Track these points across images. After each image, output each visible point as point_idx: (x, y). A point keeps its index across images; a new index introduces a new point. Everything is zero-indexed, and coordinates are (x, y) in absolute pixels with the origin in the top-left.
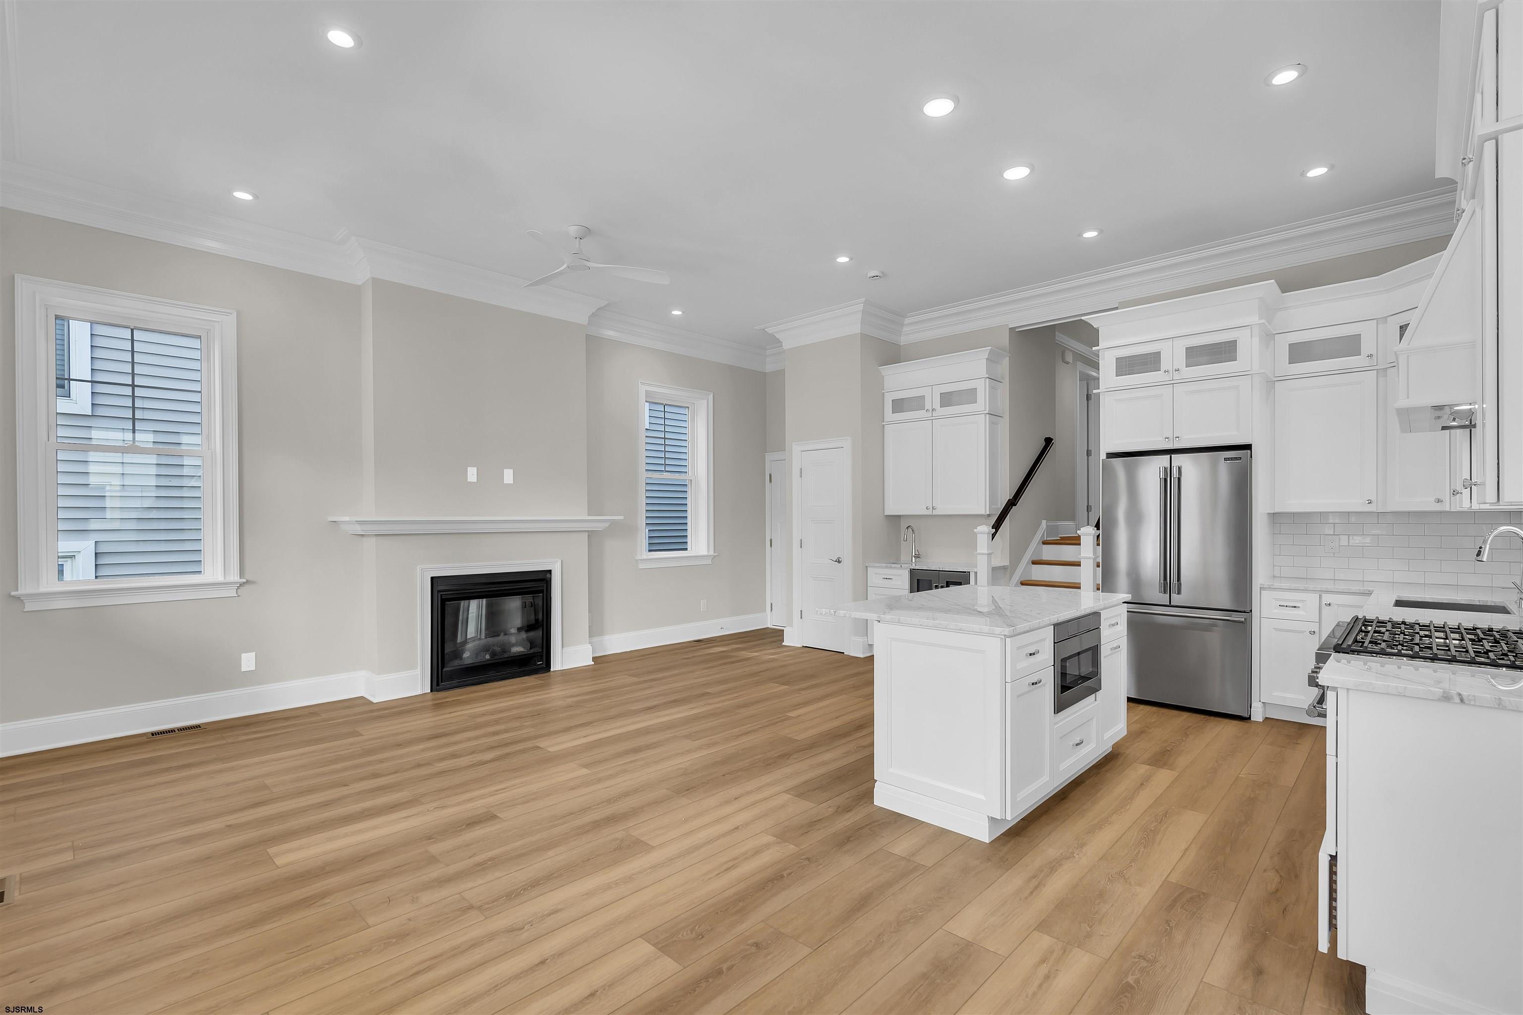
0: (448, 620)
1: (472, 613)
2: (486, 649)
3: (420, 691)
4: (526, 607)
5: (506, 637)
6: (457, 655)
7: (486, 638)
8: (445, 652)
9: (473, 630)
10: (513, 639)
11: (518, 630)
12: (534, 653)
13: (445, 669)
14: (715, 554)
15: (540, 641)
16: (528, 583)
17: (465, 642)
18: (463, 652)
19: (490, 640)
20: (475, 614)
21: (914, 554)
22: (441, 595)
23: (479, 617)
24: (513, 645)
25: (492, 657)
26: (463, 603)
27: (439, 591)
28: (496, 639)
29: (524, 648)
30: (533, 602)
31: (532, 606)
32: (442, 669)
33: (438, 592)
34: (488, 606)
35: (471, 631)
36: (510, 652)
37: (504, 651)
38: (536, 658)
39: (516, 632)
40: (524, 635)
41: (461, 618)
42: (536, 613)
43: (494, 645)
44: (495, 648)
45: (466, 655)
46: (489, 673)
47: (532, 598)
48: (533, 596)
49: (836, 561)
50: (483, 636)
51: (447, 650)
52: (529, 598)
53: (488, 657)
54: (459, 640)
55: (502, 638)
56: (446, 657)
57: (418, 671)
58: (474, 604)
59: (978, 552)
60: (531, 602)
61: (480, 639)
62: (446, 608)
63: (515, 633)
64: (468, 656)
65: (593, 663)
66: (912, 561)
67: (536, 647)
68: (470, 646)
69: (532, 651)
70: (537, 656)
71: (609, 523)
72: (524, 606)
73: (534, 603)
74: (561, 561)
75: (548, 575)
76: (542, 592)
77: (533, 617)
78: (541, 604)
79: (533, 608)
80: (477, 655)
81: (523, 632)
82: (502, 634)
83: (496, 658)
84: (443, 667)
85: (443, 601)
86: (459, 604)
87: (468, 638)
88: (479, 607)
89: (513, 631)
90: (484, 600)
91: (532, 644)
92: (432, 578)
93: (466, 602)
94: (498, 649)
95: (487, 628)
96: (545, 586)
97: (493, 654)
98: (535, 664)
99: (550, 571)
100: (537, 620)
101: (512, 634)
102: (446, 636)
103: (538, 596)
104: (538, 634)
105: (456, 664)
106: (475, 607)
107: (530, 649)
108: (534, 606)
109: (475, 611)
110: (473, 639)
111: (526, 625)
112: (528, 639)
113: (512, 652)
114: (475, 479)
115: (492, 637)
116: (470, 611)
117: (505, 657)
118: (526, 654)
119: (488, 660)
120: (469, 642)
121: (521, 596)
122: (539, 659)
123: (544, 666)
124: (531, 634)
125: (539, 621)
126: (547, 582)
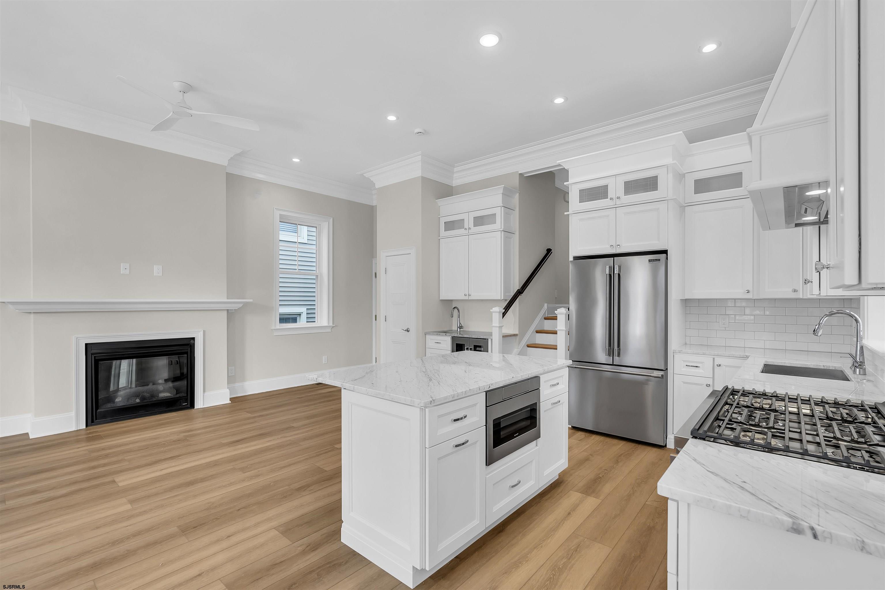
0: (102, 375)
1: (123, 369)
2: (136, 395)
3: (74, 428)
4: (172, 364)
5: (154, 386)
6: (110, 399)
7: (136, 387)
9: (125, 382)
10: (161, 388)
11: (165, 381)
12: (180, 397)
13: (98, 411)
14: (333, 325)
15: (184, 388)
16: (173, 347)
17: (118, 390)
18: (116, 397)
19: (141, 389)
20: (126, 370)
21: (459, 326)
22: (95, 357)
23: (129, 372)
24: (161, 392)
25: (142, 401)
26: (115, 362)
28: (146, 388)
29: (170, 393)
31: (177, 363)
32: (96, 410)
33: (92, 355)
34: (137, 364)
35: (123, 382)
36: (158, 396)
37: (152, 396)
38: (181, 400)
40: (170, 384)
41: (113, 373)
42: (181, 368)
43: (143, 392)
44: (144, 394)
45: (118, 400)
46: (139, 412)
47: (177, 358)
48: (178, 356)
49: (406, 331)
50: (134, 385)
51: (102, 395)
52: (175, 358)
53: (138, 400)
54: (112, 388)
55: (150, 387)
56: (100, 402)
57: (73, 414)
58: (125, 364)
59: (493, 325)
60: (177, 360)
61: (131, 388)
62: (99, 366)
63: (161, 384)
64: (119, 400)
65: (231, 402)
66: (457, 331)
67: (181, 392)
68: (121, 393)
69: (178, 396)
70: (183, 399)
71: (242, 305)
72: (171, 363)
73: (179, 361)
74: (204, 332)
75: (192, 341)
76: (186, 353)
77: (178, 371)
78: (185, 361)
79: (178, 365)
80: (128, 399)
81: (170, 382)
82: (151, 384)
83: (146, 401)
84: (97, 408)
85: (97, 362)
86: (112, 364)
87: (119, 387)
88: (129, 365)
90: (134, 360)
91: (178, 391)
92: (86, 345)
93: (118, 361)
94: (147, 395)
95: (137, 380)
96: (189, 349)
97: (143, 399)
98: (181, 404)
100: (182, 374)
101: (159, 384)
102: (100, 386)
103: (183, 356)
104: (182, 383)
105: (109, 407)
106: (126, 365)
107: (176, 394)
108: (180, 363)
109: (126, 368)
110: (124, 388)
111: (173, 377)
112: (174, 387)
113: (160, 397)
114: (127, 272)
115: (142, 386)
116: (121, 368)
117: (154, 400)
118: (172, 398)
119: (138, 403)
120: (120, 391)
121: (167, 357)
122: (184, 400)
123: (189, 406)
124: (177, 384)
125: (184, 374)
126: (191, 346)
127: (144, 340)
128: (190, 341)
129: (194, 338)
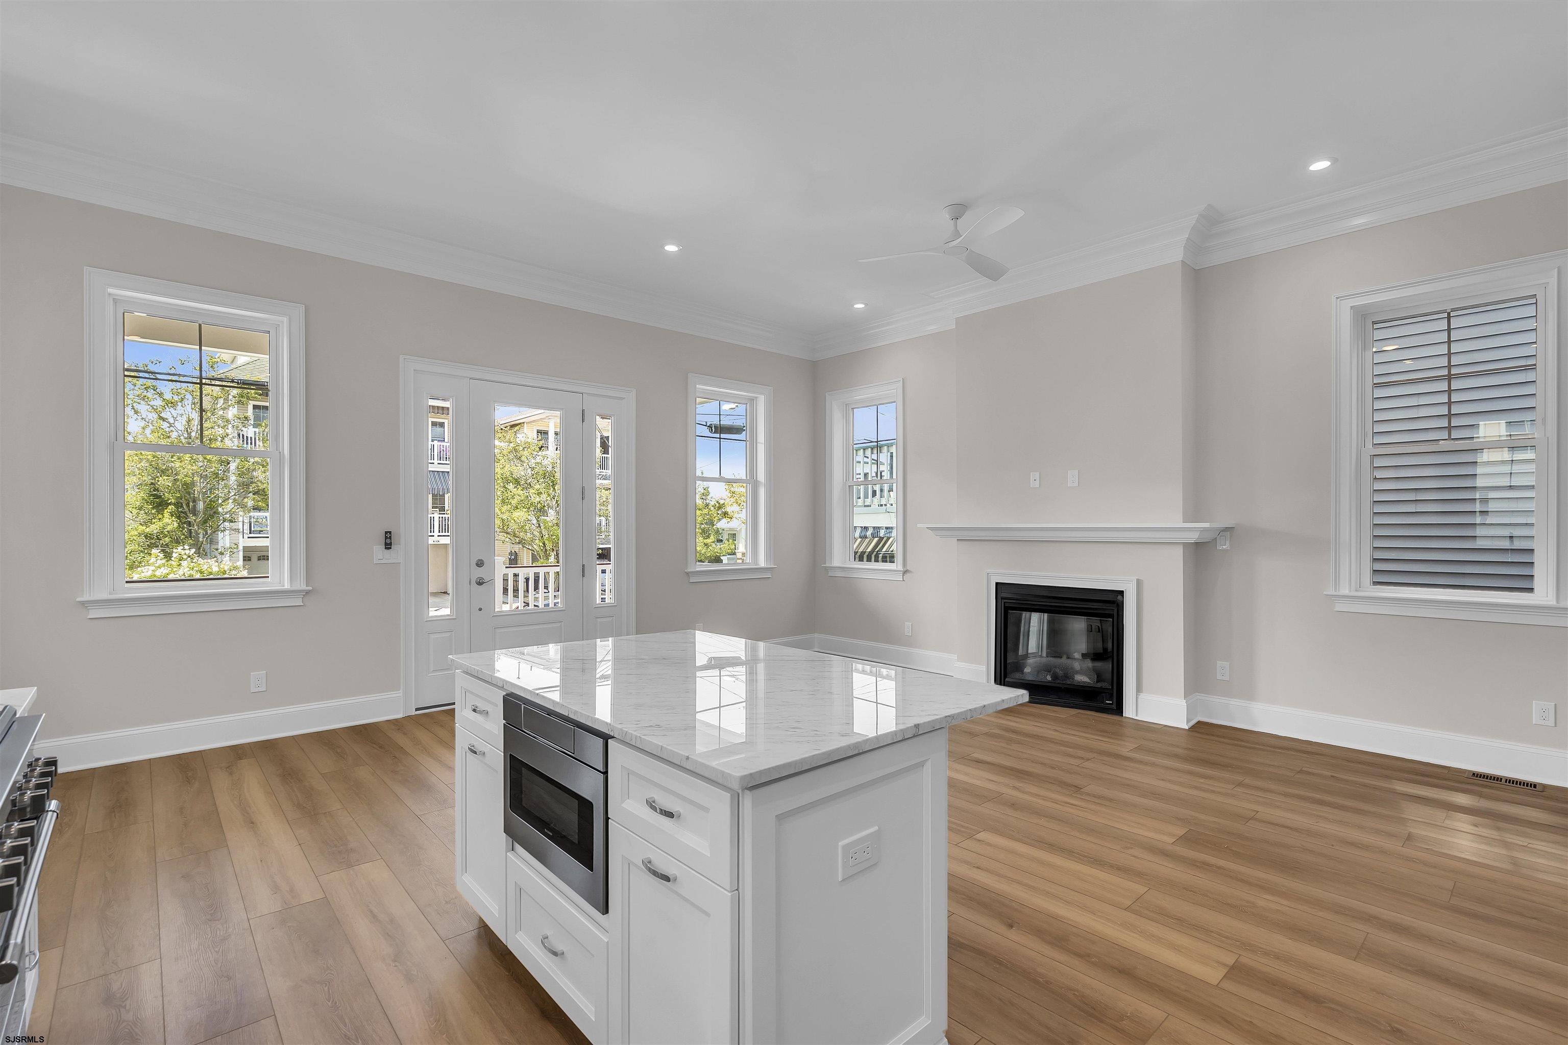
0: (1011, 630)
1: (1033, 626)
2: (1048, 669)
4: (1091, 631)
5: (1069, 661)
6: (1019, 667)
7: (1047, 656)
8: (1008, 662)
9: (1035, 645)
10: (1077, 666)
11: (1082, 656)
12: (1101, 688)
13: (1007, 679)
15: (1109, 676)
16: (1095, 604)
17: (1026, 656)
18: (1024, 666)
19: (1052, 660)
20: (1036, 628)
22: (1005, 602)
23: (1040, 632)
24: (1078, 672)
25: (1054, 680)
26: (1025, 615)
27: (1002, 598)
28: (1058, 661)
29: (1089, 678)
30: (1100, 626)
31: (1099, 631)
32: (1004, 679)
34: (1050, 622)
36: (1073, 679)
37: (1066, 676)
38: (1105, 694)
39: (1081, 658)
40: (1089, 664)
41: (1022, 629)
42: (1104, 641)
43: (1055, 667)
44: (1056, 670)
45: (1027, 670)
46: (1050, 696)
47: (1099, 622)
48: (1101, 620)
50: (1044, 654)
51: (1010, 660)
52: (1096, 621)
53: (1049, 678)
54: (1021, 652)
55: (1064, 660)
56: (1009, 667)
57: (984, 669)
58: (1035, 618)
60: (1098, 626)
61: (1041, 656)
62: (1009, 617)
63: (1078, 659)
64: (1030, 671)
65: (1188, 727)
67: (1103, 681)
68: (1030, 661)
69: (1099, 685)
72: (1090, 629)
73: (1102, 629)
74: (1139, 583)
75: (1119, 597)
76: (1111, 616)
77: (1100, 645)
78: (1110, 630)
79: (1100, 634)
80: (1038, 672)
81: (1089, 660)
82: (1065, 657)
83: (1059, 682)
84: (1005, 676)
85: (1007, 609)
86: (1021, 615)
87: (1029, 652)
88: (1040, 622)
89: (1077, 655)
90: (1046, 615)
91: (1100, 678)
92: (997, 584)
93: (1028, 614)
94: (1060, 673)
95: (1048, 646)
96: (1116, 610)
97: (1055, 677)
98: (1103, 702)
99: (1121, 593)
100: (1105, 649)
101: (1075, 659)
102: (1009, 645)
103: (1107, 621)
104: (1106, 666)
105: (1017, 677)
106: (1037, 621)
107: (1097, 682)
108: (1102, 632)
109: (1036, 625)
110: (1035, 655)
111: (1092, 652)
112: (1095, 670)
113: (1076, 680)
114: (1037, 484)
115: (1054, 657)
116: (1031, 624)
117: (1069, 683)
118: (1092, 687)
119: (1049, 682)
120: (1029, 657)
121: (1086, 617)
122: (1107, 694)
123: (1114, 707)
124: (1099, 664)
125: (1109, 651)
126: (1118, 605)
127: (1058, 587)
128: (1117, 596)
129: (1123, 591)
